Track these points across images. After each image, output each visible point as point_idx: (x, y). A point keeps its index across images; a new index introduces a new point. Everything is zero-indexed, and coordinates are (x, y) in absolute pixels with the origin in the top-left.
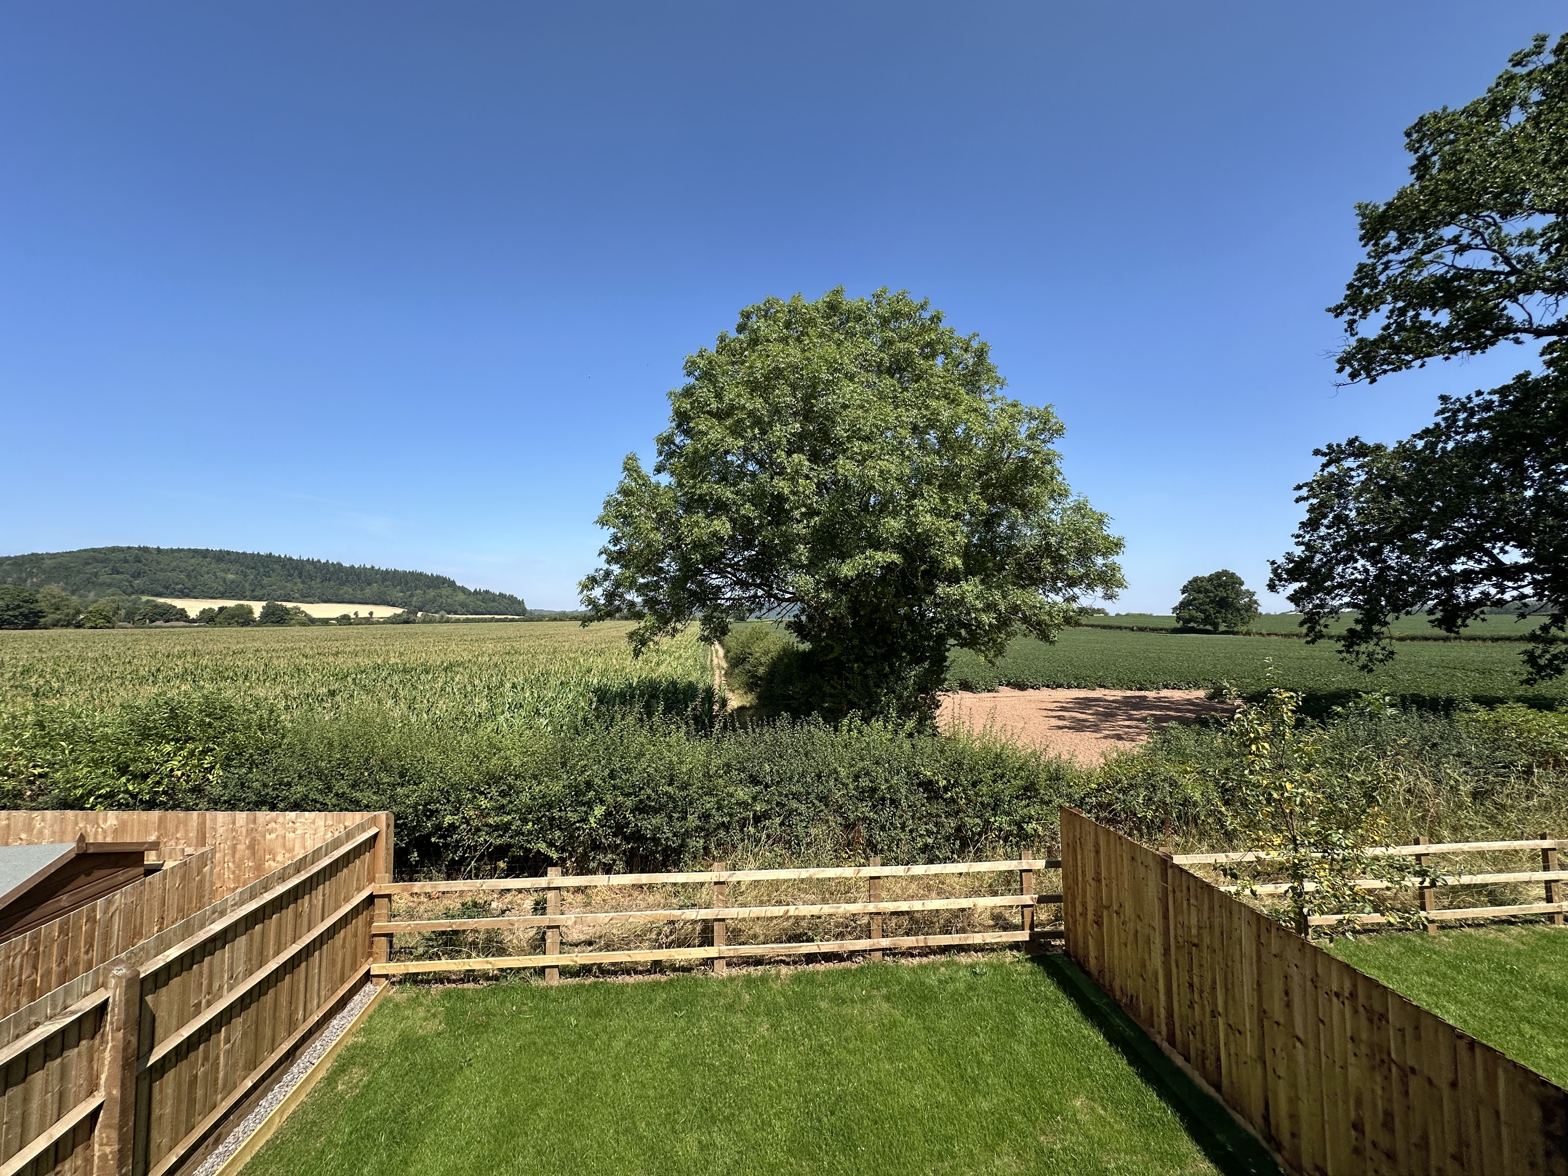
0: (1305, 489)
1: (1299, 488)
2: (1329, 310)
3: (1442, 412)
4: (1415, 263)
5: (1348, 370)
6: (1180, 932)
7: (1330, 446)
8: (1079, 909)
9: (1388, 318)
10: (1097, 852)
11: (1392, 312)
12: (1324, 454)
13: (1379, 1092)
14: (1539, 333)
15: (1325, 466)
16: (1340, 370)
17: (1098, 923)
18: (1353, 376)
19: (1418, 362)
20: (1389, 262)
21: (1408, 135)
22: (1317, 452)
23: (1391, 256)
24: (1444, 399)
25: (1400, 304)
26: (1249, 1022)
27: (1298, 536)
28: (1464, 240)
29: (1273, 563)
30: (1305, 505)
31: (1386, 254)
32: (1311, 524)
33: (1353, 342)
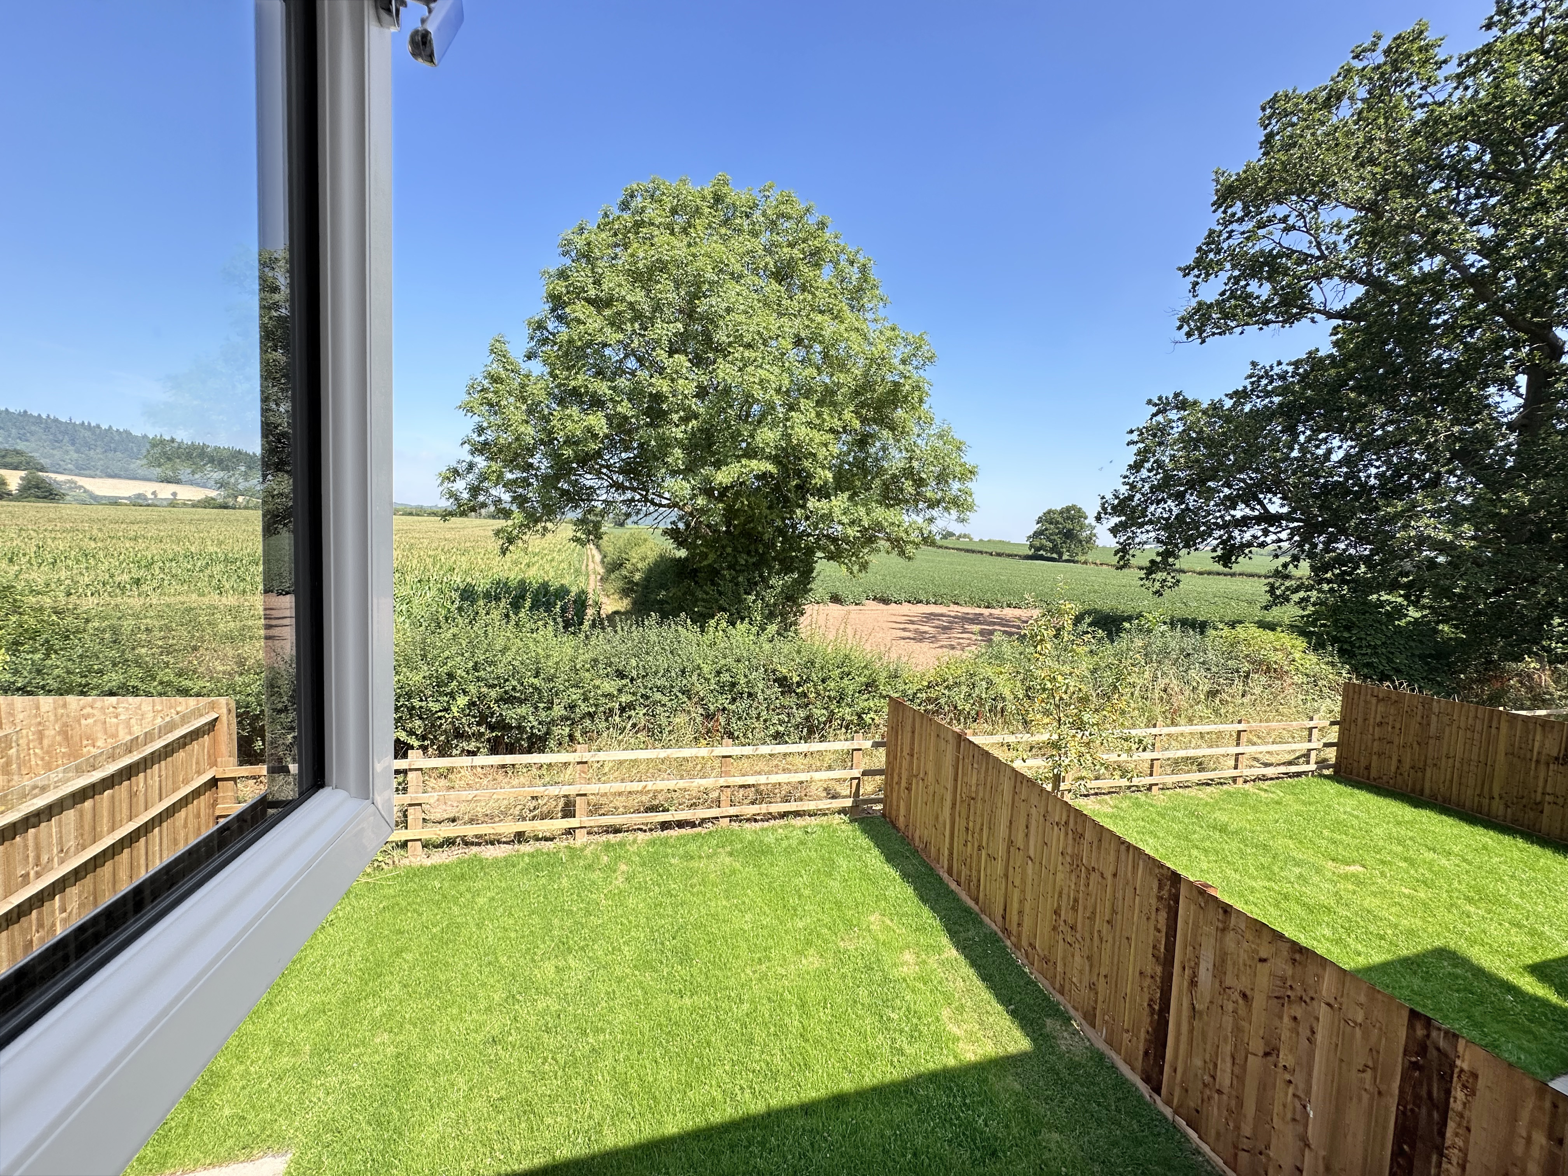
0: (1136, 433)
1: (1132, 432)
2: (1180, 269)
3: (1251, 376)
4: (1250, 237)
5: (1186, 328)
6: (964, 790)
7: (1160, 398)
8: (896, 779)
9: (1226, 284)
10: (913, 732)
11: (1229, 279)
12: (1155, 405)
14: (1330, 315)
15: (1154, 415)
16: (1180, 328)
17: (909, 789)
18: (1189, 334)
19: (1239, 329)
20: (1232, 231)
21: (1263, 109)
22: (1149, 402)
23: (1235, 226)
24: (1254, 364)
25: (1236, 273)
27: (1125, 477)
28: (1291, 221)
29: (1103, 498)
30: (1134, 449)
31: (1231, 222)
32: (1136, 467)
33: (1194, 303)
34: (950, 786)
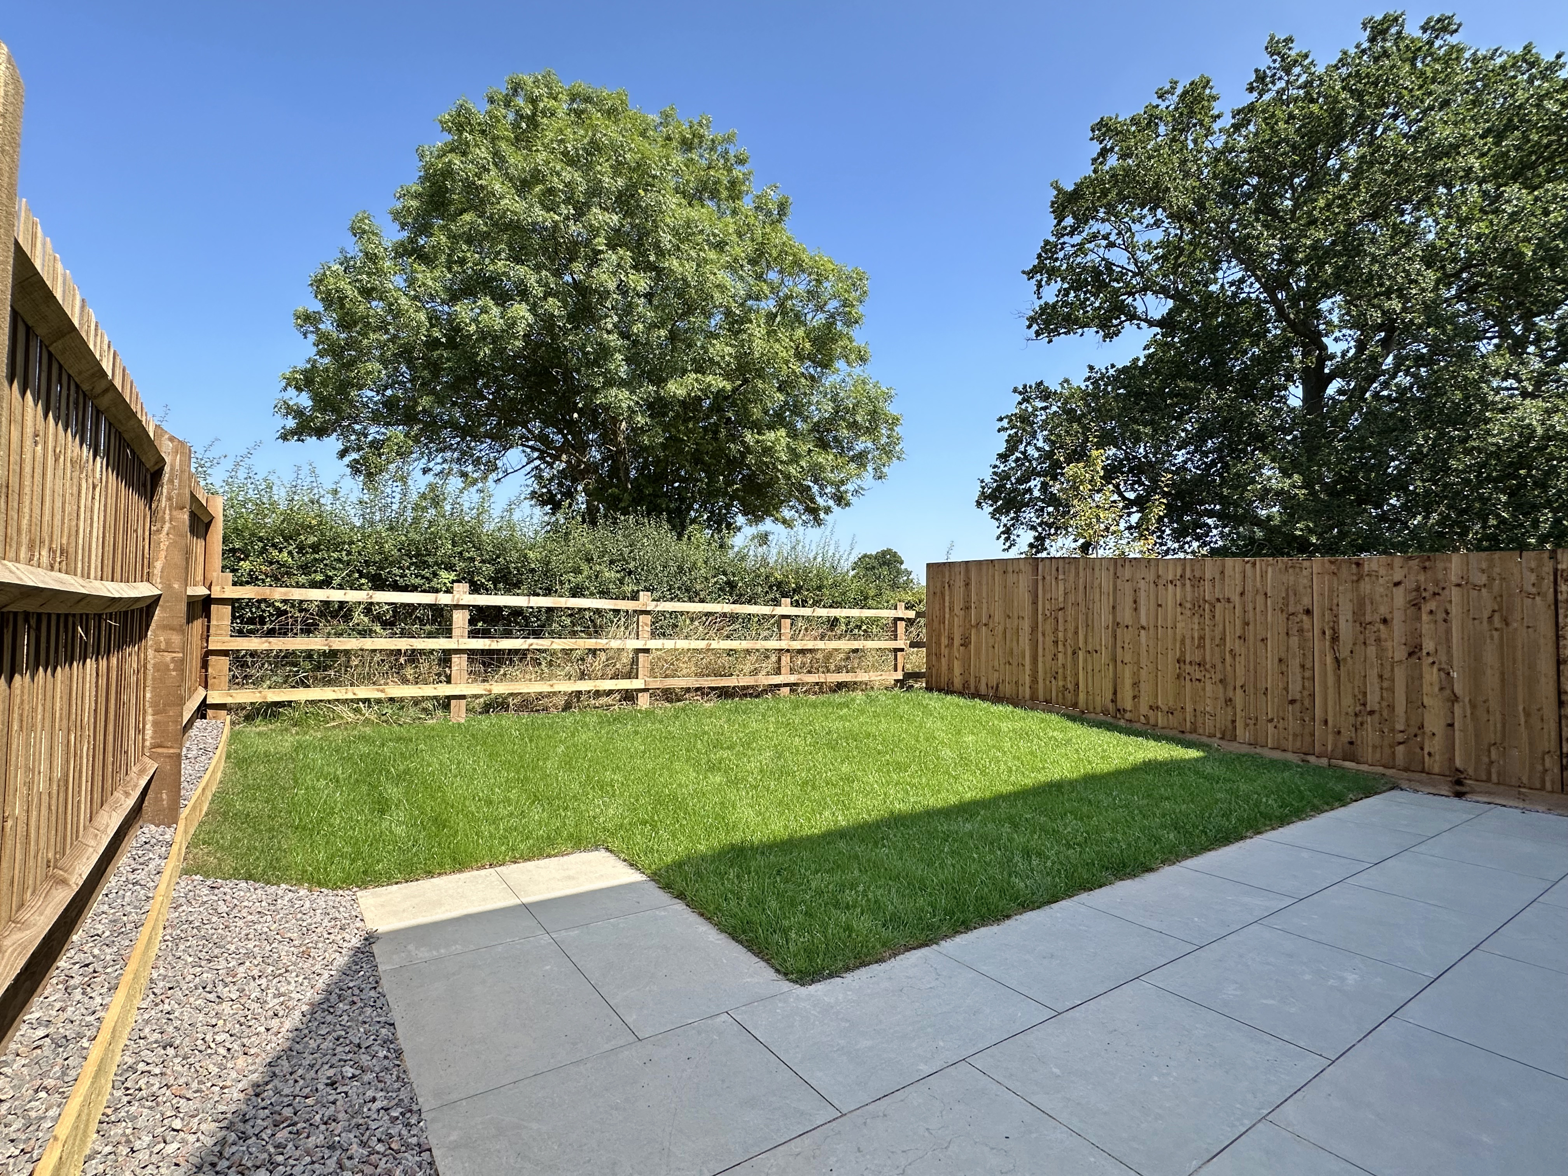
0: (1006, 421)
1: (1001, 419)
2: (1024, 272)
3: (1089, 378)
4: (1080, 249)
5: (1035, 327)
7: (1025, 386)
8: (944, 641)
9: (1057, 296)
10: (967, 585)
11: (1059, 291)
12: (1020, 393)
13: (1196, 627)
14: (1151, 323)
15: (1020, 403)
16: (1030, 327)
17: (965, 644)
18: (1038, 334)
19: (1080, 331)
20: (1064, 243)
21: (1093, 131)
22: (1015, 390)
23: (1066, 239)
24: (1091, 368)
25: (1066, 286)
26: (1105, 637)
27: (995, 466)
28: (1113, 238)
29: (982, 481)
30: (1005, 435)
31: (1063, 236)
32: (1004, 457)
33: (1037, 304)
34: (1027, 612)
